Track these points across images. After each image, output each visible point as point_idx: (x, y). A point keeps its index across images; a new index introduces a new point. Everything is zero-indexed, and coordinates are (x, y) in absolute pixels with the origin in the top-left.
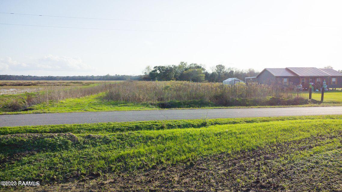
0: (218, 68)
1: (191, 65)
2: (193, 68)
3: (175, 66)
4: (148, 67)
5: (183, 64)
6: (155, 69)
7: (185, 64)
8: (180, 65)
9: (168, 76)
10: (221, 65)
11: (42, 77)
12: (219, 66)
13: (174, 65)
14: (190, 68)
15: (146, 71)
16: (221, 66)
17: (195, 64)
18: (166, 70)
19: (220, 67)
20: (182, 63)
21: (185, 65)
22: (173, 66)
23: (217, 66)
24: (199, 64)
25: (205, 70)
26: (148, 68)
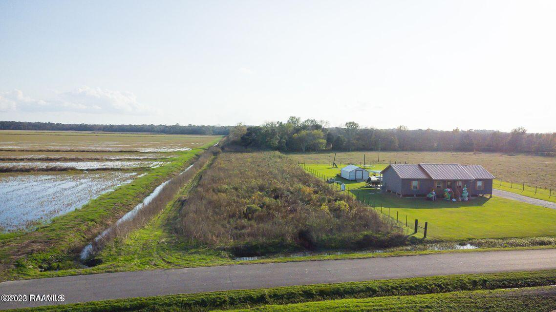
1: (306, 121)
2: (308, 127)
3: (281, 123)
7: (297, 119)
8: (290, 121)
9: (269, 143)
10: (354, 123)
11: (70, 125)
12: (350, 123)
13: (280, 121)
14: (304, 127)
17: (312, 121)
19: (352, 126)
20: (293, 118)
21: (297, 122)
22: (278, 123)
23: (347, 124)
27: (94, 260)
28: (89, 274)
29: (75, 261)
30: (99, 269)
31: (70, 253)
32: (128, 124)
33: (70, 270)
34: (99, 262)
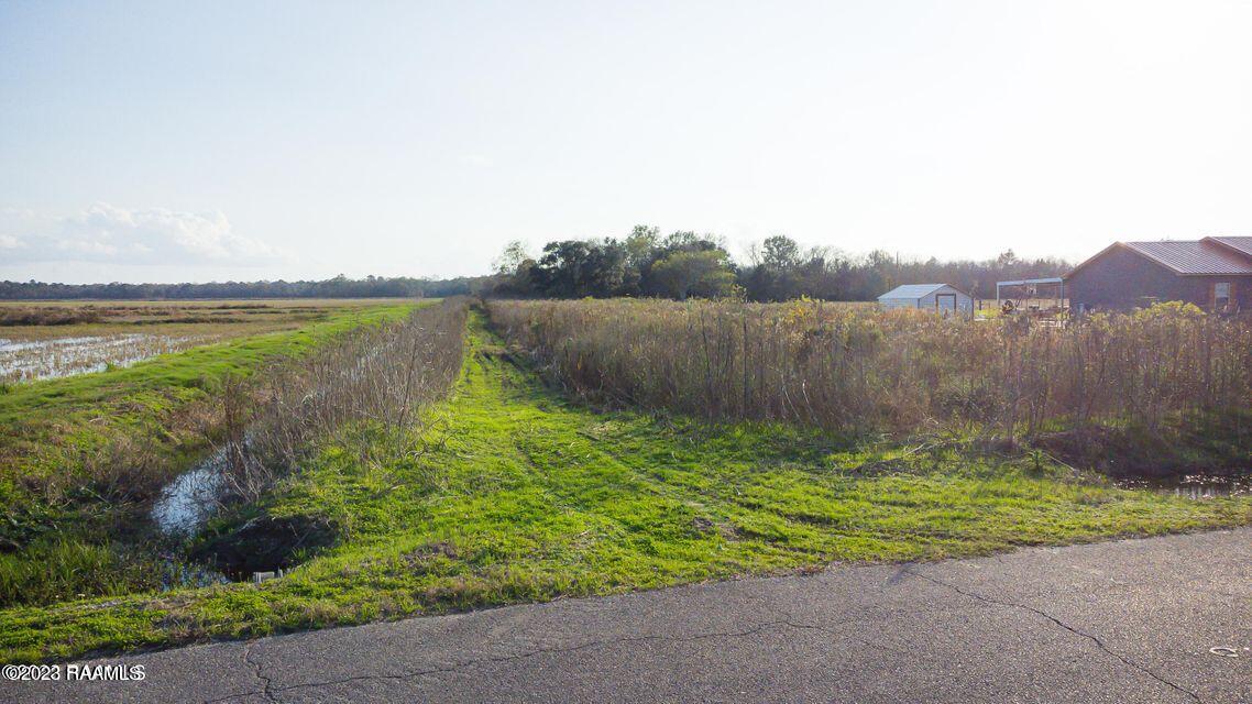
0: (770, 249)
1: (671, 237)
2: (683, 248)
3: (614, 241)
4: (512, 246)
5: (645, 234)
6: (548, 253)
7: (650, 233)
8: (633, 237)
9: (599, 281)
11: (84, 286)
12: (775, 240)
13: (612, 237)
14: (674, 248)
15: (507, 262)
16: (782, 239)
17: (687, 236)
18: (590, 259)
19: (781, 246)
20: (641, 229)
21: (653, 238)
22: (606, 241)
23: (767, 242)
24: (701, 236)
25: (729, 255)
26: (514, 249)
27: (267, 528)
28: (286, 630)
29: (118, 545)
30: (344, 581)
31: (85, 500)
32: (224, 282)
33: (82, 607)
34: (313, 536)
